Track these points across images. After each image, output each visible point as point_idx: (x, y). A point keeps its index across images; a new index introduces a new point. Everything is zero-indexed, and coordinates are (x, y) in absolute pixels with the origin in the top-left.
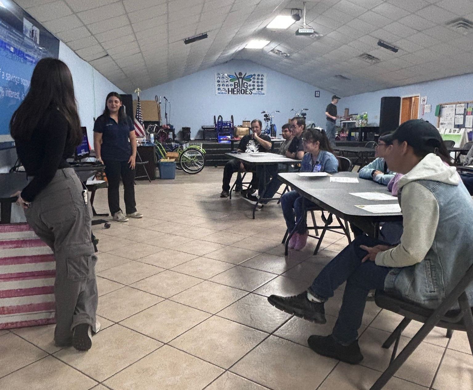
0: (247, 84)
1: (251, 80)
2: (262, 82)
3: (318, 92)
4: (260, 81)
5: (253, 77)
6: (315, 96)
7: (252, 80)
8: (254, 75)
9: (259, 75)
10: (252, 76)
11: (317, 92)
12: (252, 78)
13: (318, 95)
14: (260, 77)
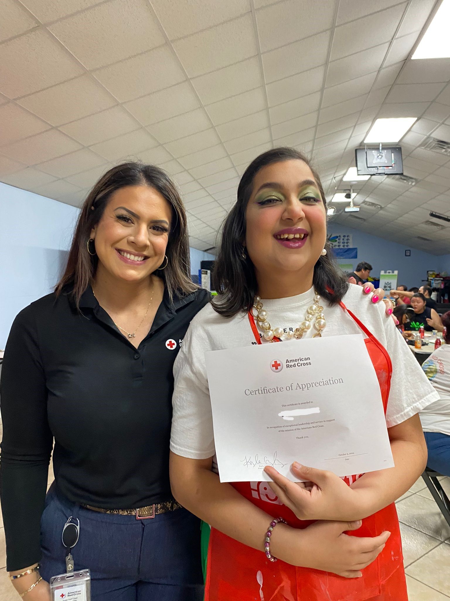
0: (332, 244)
1: (336, 241)
2: (347, 243)
3: (409, 251)
4: (346, 241)
5: (339, 238)
6: (406, 255)
7: (338, 241)
8: (340, 236)
9: (344, 236)
10: (337, 237)
11: (407, 252)
12: (337, 239)
13: (409, 254)
14: (346, 238)
